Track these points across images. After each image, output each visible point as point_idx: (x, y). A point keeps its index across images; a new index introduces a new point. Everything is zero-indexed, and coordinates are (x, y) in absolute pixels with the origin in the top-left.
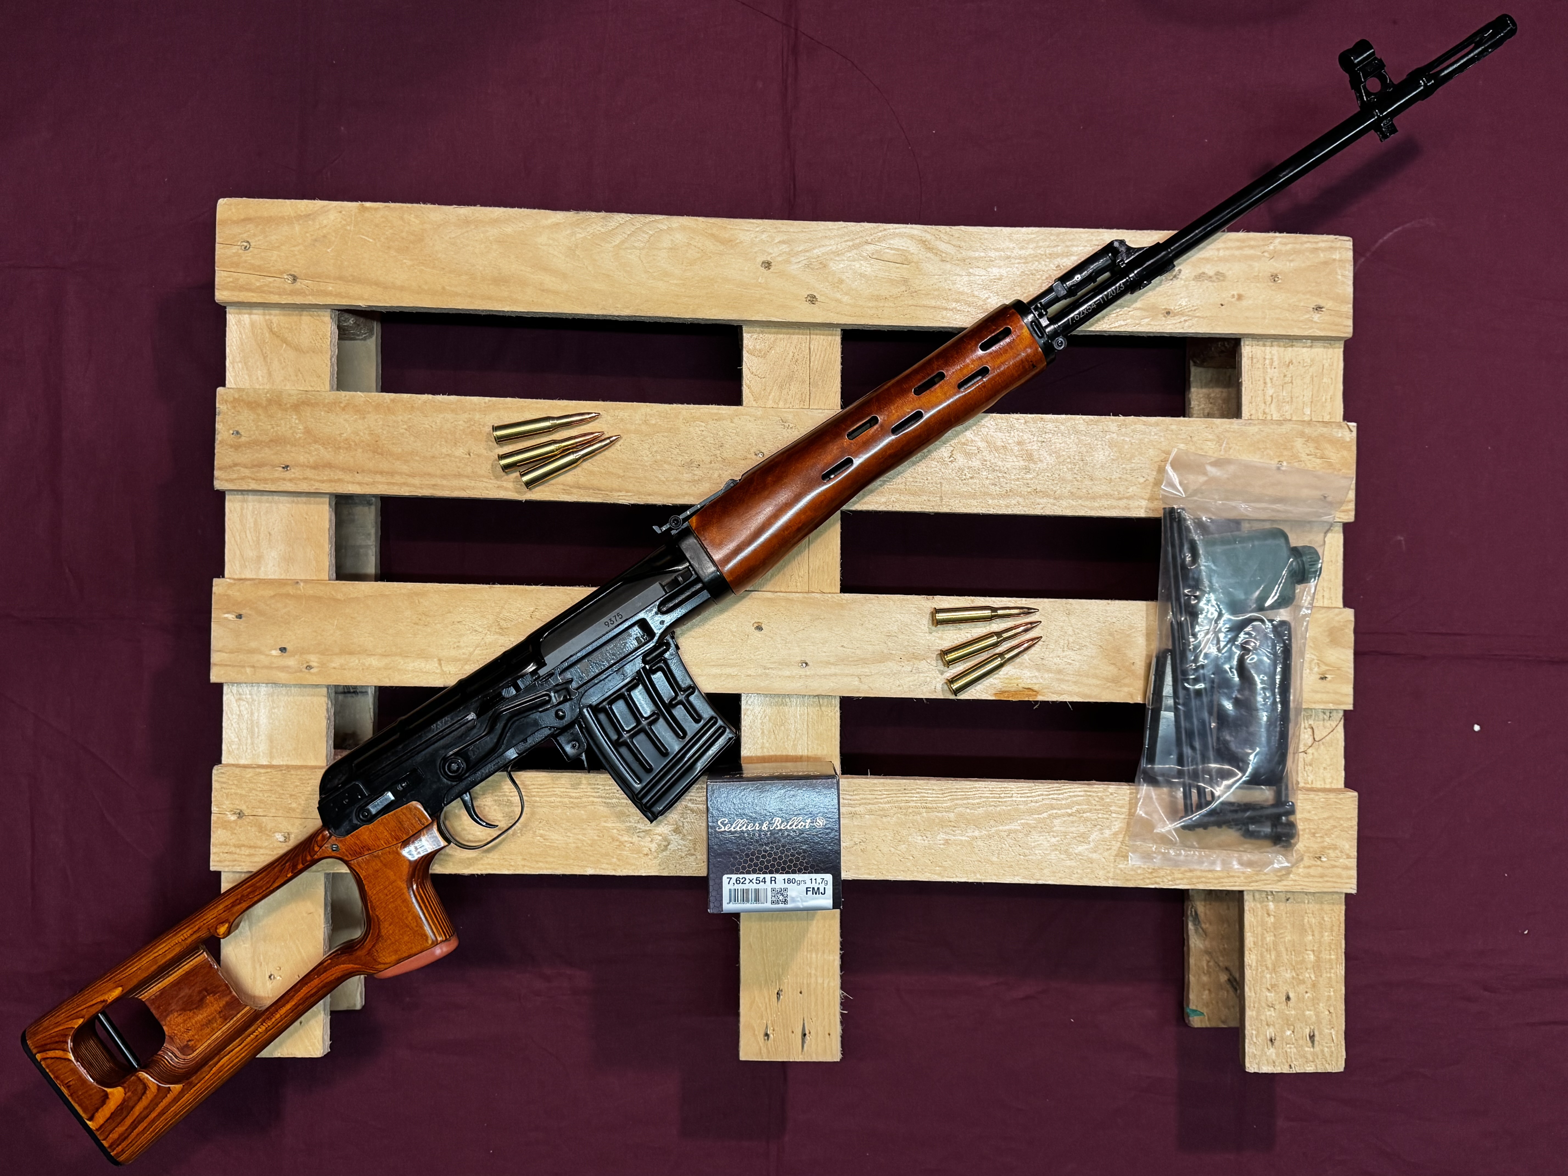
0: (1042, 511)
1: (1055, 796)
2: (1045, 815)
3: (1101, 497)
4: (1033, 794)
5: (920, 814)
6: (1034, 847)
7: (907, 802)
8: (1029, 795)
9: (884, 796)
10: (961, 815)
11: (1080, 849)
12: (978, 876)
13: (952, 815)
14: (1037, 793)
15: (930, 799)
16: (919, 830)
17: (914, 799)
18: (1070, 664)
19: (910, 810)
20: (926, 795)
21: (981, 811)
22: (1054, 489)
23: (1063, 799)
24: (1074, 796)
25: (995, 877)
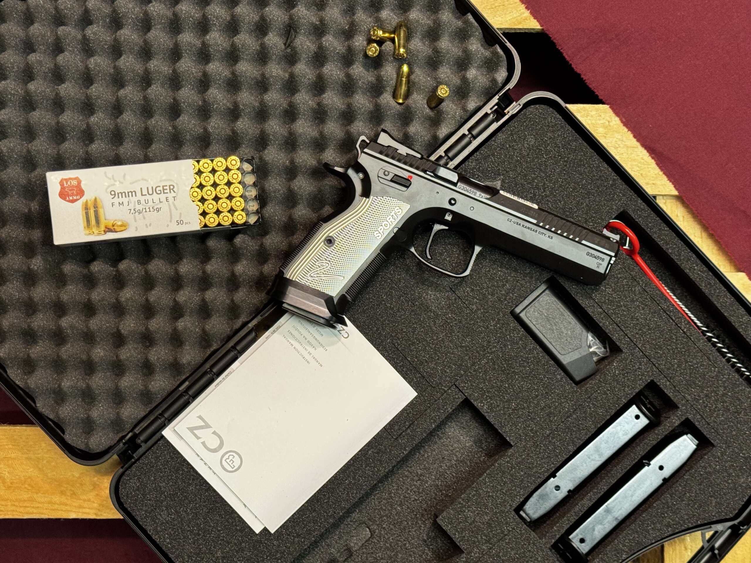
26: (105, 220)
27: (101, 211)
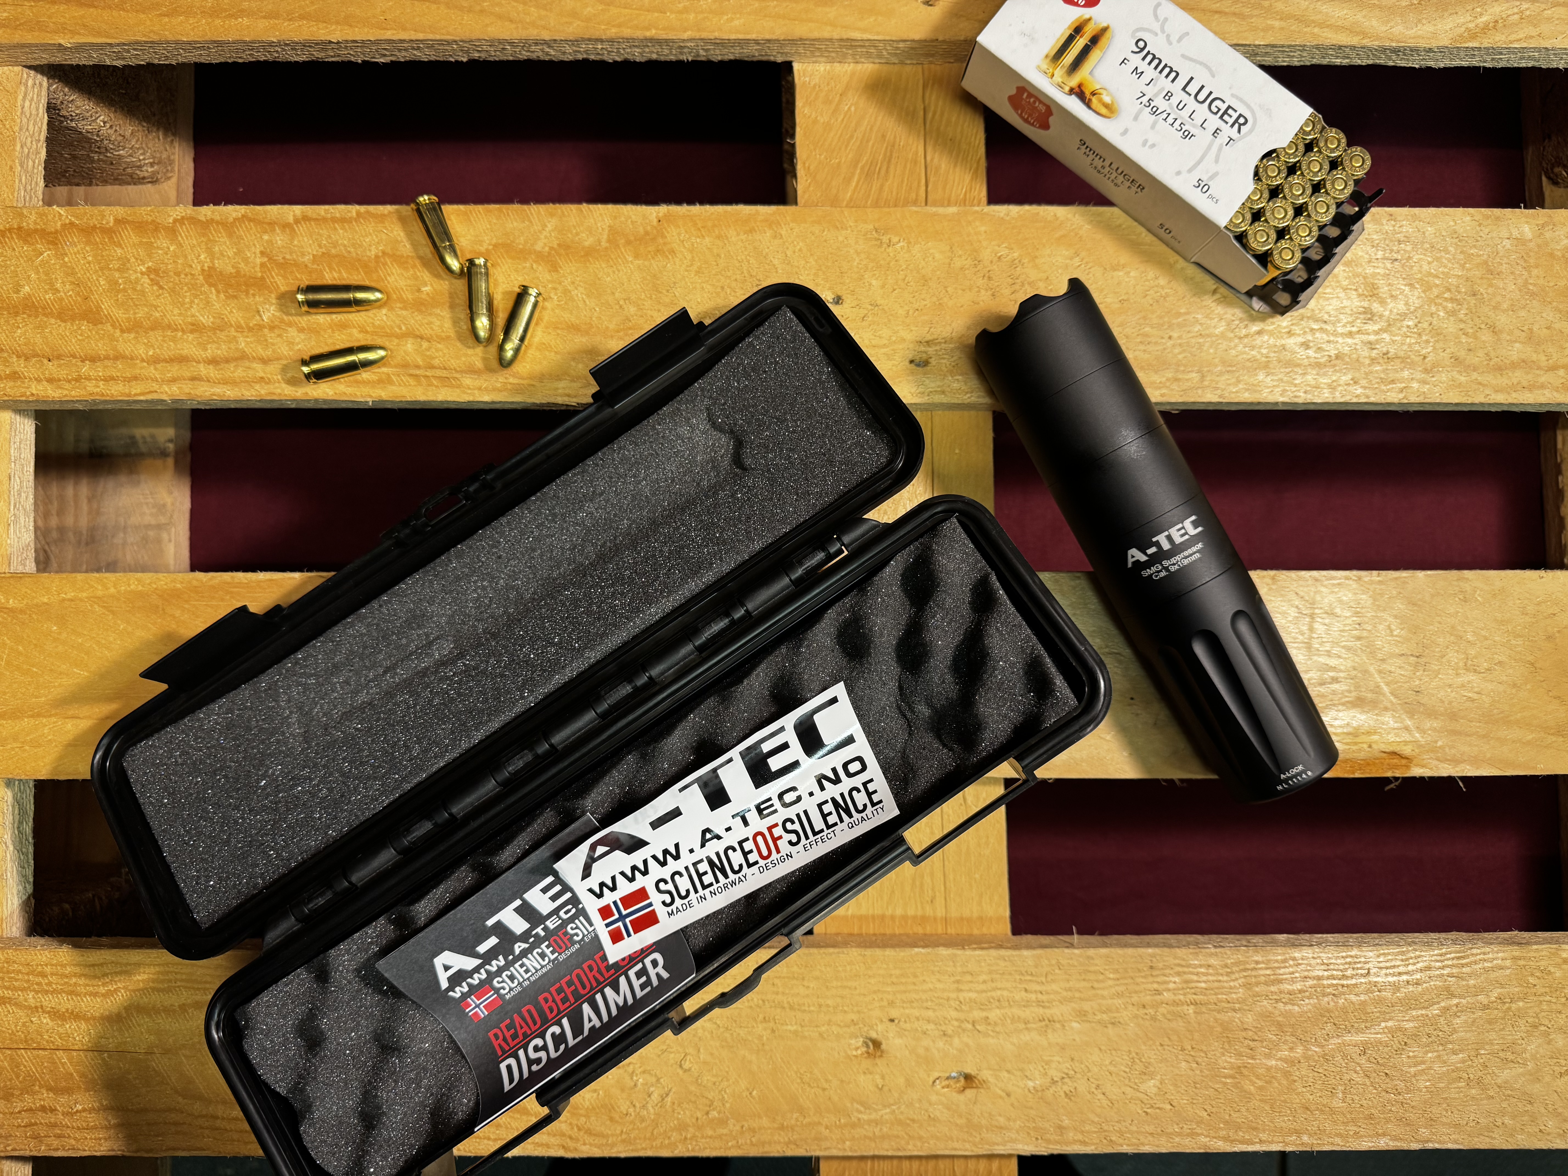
0: (1401, 396)
1: (1455, 971)
2: (1435, 1011)
3: (1514, 366)
4: (1410, 968)
5: (1182, 1016)
6: (1415, 1075)
7: (1158, 992)
8: (1402, 969)
9: (1111, 983)
10: (1267, 1016)
11: (1506, 1075)
12: (1305, 1138)
13: (1249, 1019)
14: (1419, 966)
15: (1203, 985)
16: (1183, 1050)
17: (1171, 986)
18: (1473, 700)
19: (1163, 1010)
20: (1195, 978)
21: (1308, 1004)
22: (1424, 351)
23: (1470, 975)
24: (1493, 969)
25: (1338, 1140)
26: (1091, 73)
27: (1095, 55)
